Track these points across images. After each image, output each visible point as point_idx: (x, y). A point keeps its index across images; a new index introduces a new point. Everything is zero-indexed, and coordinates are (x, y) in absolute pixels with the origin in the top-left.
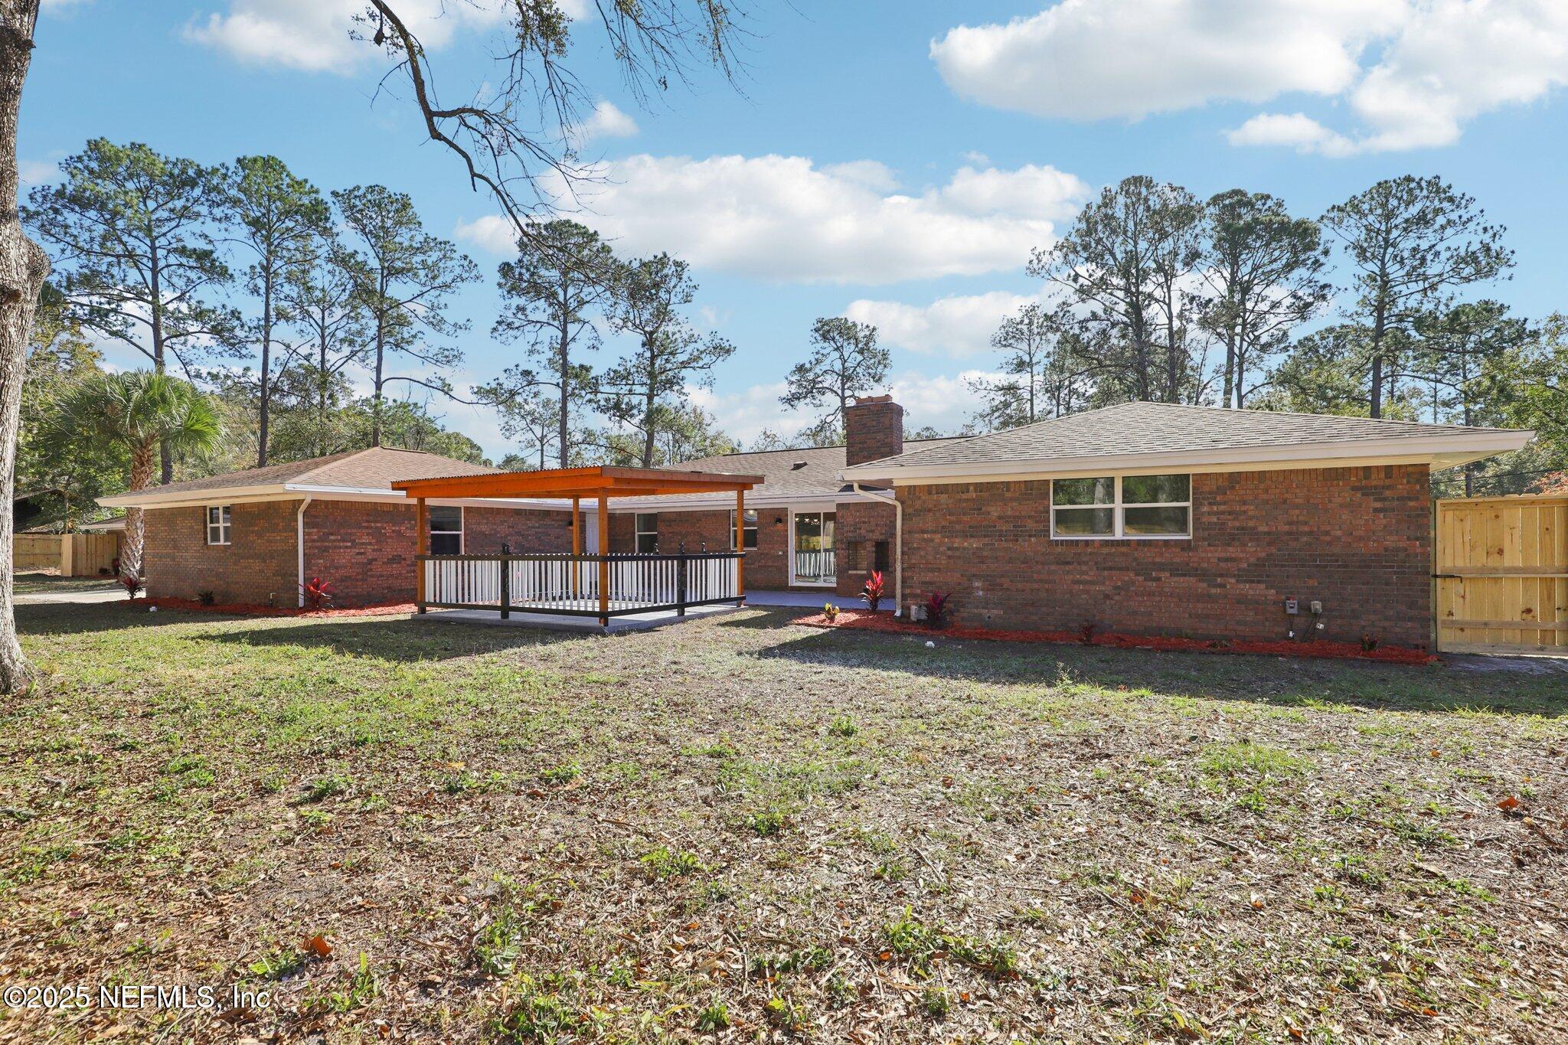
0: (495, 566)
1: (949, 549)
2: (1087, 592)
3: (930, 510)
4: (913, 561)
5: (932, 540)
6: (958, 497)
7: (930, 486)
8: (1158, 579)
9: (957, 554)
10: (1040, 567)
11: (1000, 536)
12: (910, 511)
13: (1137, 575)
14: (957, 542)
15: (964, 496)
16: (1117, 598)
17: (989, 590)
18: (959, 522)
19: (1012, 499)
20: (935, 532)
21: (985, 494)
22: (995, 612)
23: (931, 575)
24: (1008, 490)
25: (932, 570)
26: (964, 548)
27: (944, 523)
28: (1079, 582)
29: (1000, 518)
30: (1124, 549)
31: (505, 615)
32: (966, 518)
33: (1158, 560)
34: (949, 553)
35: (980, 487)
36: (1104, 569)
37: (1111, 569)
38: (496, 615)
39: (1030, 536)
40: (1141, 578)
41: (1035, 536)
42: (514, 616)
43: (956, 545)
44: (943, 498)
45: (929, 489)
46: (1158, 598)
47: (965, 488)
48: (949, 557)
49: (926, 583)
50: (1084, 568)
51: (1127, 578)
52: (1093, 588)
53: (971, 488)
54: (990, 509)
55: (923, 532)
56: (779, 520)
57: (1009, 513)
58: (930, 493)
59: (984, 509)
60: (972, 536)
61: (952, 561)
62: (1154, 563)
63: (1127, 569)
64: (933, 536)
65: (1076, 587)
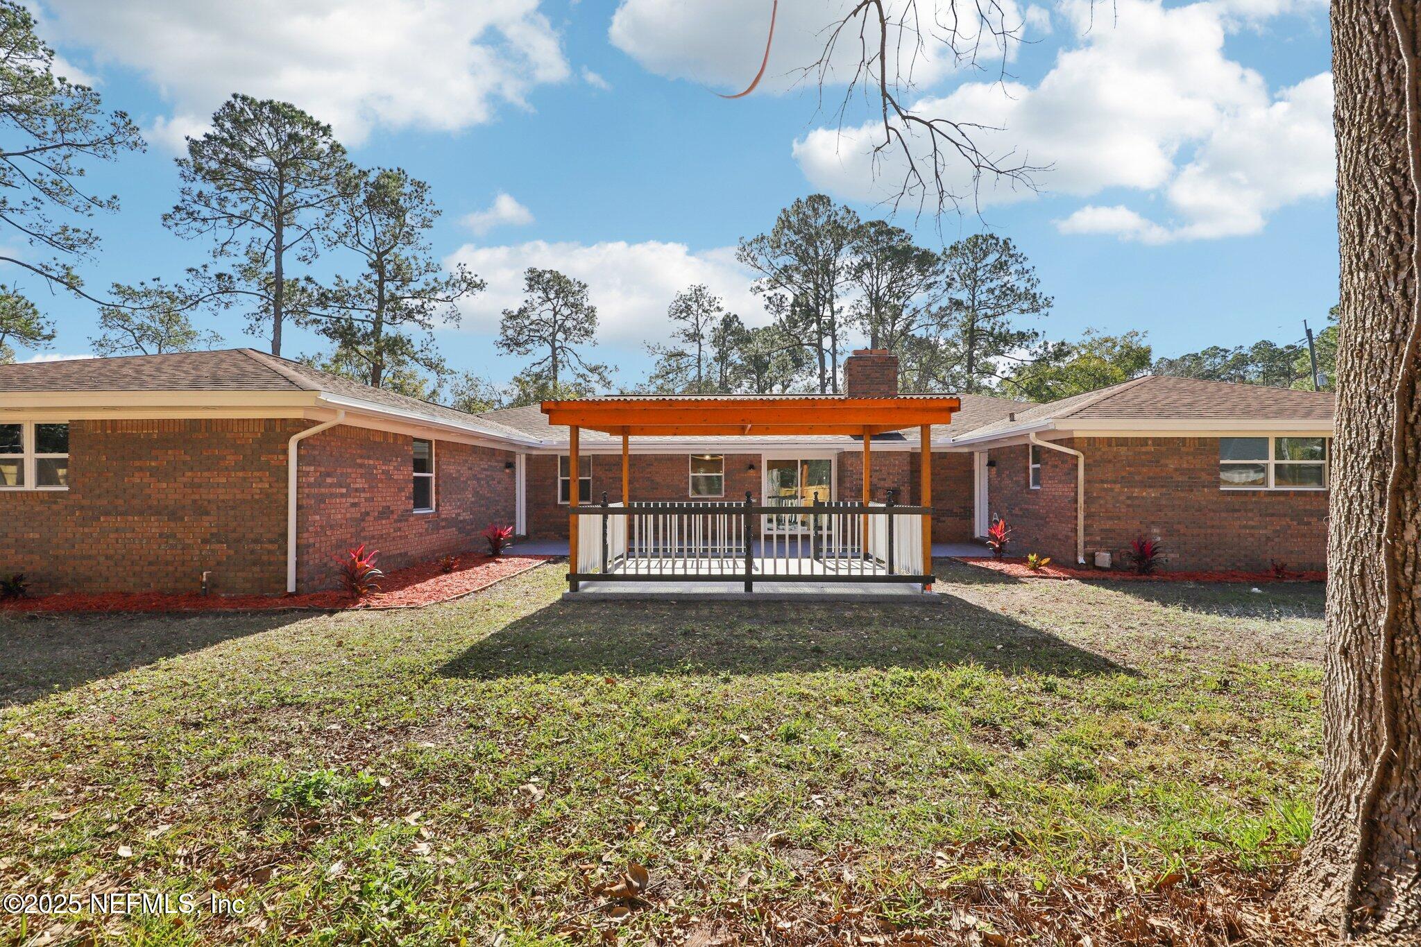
0: (599, 517)
1: (1128, 498)
2: (1252, 536)
3: (1110, 461)
4: (1093, 510)
5: (1112, 490)
6: (1137, 449)
7: (1110, 439)
8: (1309, 523)
9: (1136, 502)
10: (1212, 514)
11: (1177, 486)
12: (1091, 461)
13: (1292, 520)
14: (1136, 492)
15: (1144, 449)
16: (1277, 540)
17: (1166, 535)
18: (1140, 473)
19: (1187, 454)
20: (1115, 482)
21: (1164, 449)
22: (1172, 555)
23: (1111, 523)
24: (1184, 446)
25: (1111, 518)
26: (1143, 498)
27: (1124, 474)
28: (1245, 527)
29: (1176, 470)
30: (1282, 499)
31: (749, 588)
32: (1144, 470)
33: (1308, 507)
34: (1129, 502)
35: (1158, 441)
36: (1267, 515)
37: (1272, 515)
38: (739, 588)
39: (1204, 487)
40: (1295, 523)
41: (1207, 487)
42: (757, 588)
43: (1135, 495)
44: (1123, 450)
45: (1109, 441)
46: (1308, 540)
47: (1143, 441)
48: (1128, 506)
49: (1106, 530)
50: (1250, 515)
51: (1284, 523)
52: (1256, 532)
53: (1150, 442)
54: (1167, 462)
55: (1102, 482)
56: (752, 467)
57: (1185, 466)
58: (1110, 445)
59: (1162, 462)
60: (1150, 487)
61: (1131, 509)
62: (1305, 511)
63: (1285, 515)
64: (1113, 486)
65: (1243, 531)
